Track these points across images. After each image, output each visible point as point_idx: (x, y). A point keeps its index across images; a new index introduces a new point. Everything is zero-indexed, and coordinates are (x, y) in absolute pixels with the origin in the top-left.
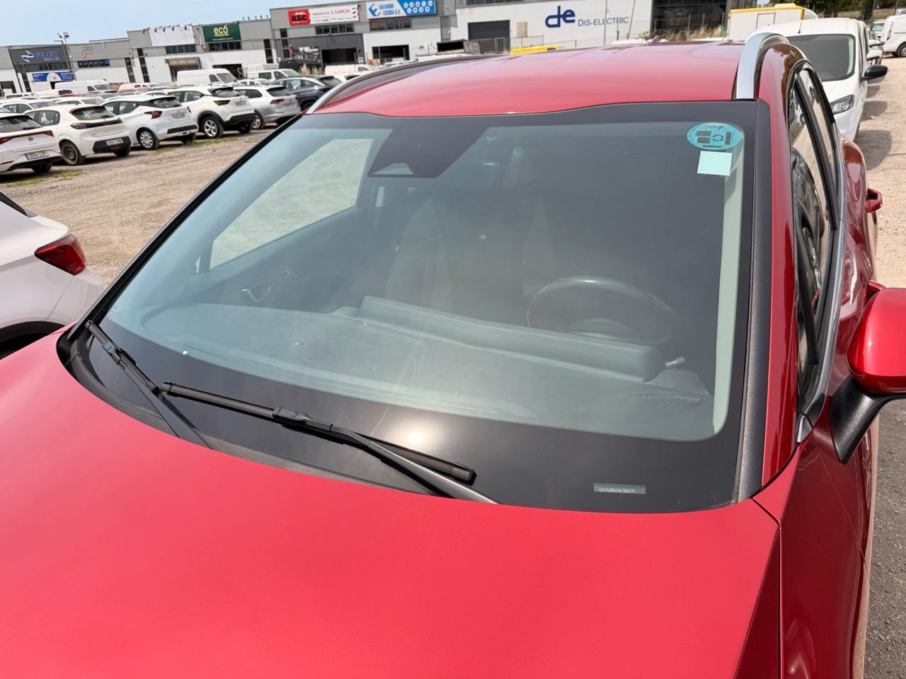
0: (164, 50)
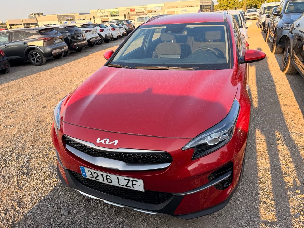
0: (100, 17)
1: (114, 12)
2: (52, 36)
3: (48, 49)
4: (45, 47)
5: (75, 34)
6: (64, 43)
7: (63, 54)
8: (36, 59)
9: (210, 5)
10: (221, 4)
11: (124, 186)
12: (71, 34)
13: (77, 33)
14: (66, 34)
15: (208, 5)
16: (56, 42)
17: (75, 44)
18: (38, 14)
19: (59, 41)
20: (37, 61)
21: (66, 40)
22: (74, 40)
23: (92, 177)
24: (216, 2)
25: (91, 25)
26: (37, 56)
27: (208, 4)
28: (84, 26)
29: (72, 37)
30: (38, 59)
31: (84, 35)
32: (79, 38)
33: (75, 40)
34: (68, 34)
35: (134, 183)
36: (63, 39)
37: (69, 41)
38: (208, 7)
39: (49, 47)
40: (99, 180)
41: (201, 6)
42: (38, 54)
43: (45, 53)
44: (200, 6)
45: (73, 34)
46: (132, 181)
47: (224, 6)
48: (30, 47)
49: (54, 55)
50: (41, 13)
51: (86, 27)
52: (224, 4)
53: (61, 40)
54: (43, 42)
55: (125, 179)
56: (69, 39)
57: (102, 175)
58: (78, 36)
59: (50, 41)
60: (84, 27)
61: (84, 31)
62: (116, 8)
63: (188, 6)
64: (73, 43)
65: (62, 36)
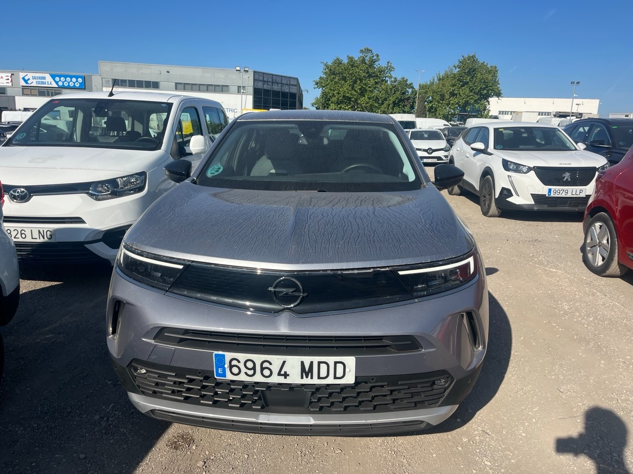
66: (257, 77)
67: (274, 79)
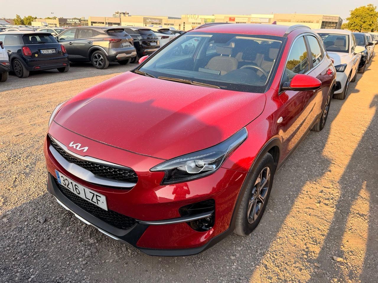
1: (209, 19)
2: (120, 38)
3: (113, 52)
4: (110, 49)
5: (148, 38)
6: (133, 47)
7: (130, 60)
8: (99, 62)
9: (335, 22)
10: (352, 23)
11: (89, 200)
12: (143, 38)
13: (150, 38)
14: (138, 37)
15: (333, 23)
16: (123, 45)
17: (146, 50)
18: (124, 14)
19: (127, 45)
20: (100, 64)
21: (136, 44)
22: (145, 46)
23: (65, 184)
24: (346, 20)
25: (170, 31)
26: (100, 59)
27: (334, 21)
28: (160, 31)
29: (144, 42)
30: (100, 62)
31: (158, 42)
32: (152, 44)
33: (147, 46)
34: (140, 38)
35: (99, 198)
36: (133, 43)
37: (140, 46)
38: (332, 25)
39: (114, 50)
40: (70, 189)
41: (323, 22)
42: (101, 56)
43: (109, 55)
44: (321, 22)
45: (146, 38)
46: (97, 195)
47: (356, 25)
48: (95, 48)
49: (118, 59)
50: (127, 12)
51: (164, 32)
52: (357, 23)
53: (129, 44)
54: (109, 43)
55: (90, 192)
56: (140, 44)
57: (71, 183)
58: (151, 42)
59: (117, 43)
60: (161, 33)
61: (159, 37)
62: (213, 15)
63: (304, 21)
64: (143, 50)
65: (132, 39)
66: (324, 17)
67: (330, 17)
